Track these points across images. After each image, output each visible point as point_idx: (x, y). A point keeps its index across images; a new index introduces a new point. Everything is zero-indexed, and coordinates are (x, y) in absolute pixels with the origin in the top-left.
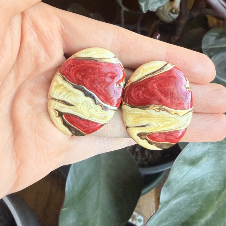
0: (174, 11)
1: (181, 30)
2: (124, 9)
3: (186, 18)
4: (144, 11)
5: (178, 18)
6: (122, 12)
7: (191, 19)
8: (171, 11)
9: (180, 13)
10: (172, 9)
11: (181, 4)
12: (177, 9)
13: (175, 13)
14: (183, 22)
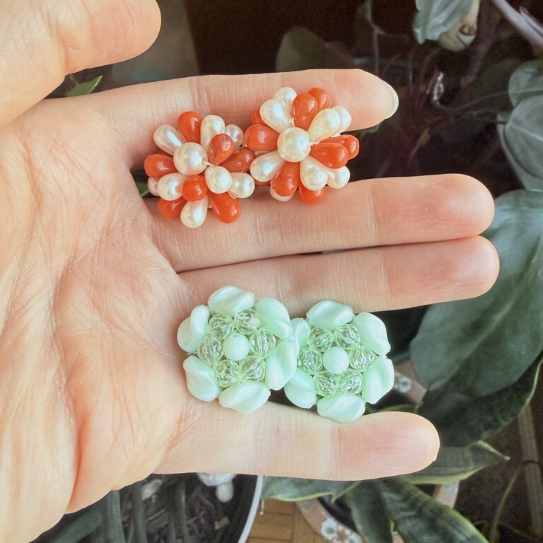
0: (466, 30)
1: (478, 63)
2: (377, 31)
3: (489, 43)
4: (420, 40)
5: (474, 43)
6: (375, 39)
7: (497, 44)
8: (461, 31)
9: (478, 33)
10: (463, 27)
11: (480, 16)
12: (473, 26)
13: (468, 34)
14: (483, 49)
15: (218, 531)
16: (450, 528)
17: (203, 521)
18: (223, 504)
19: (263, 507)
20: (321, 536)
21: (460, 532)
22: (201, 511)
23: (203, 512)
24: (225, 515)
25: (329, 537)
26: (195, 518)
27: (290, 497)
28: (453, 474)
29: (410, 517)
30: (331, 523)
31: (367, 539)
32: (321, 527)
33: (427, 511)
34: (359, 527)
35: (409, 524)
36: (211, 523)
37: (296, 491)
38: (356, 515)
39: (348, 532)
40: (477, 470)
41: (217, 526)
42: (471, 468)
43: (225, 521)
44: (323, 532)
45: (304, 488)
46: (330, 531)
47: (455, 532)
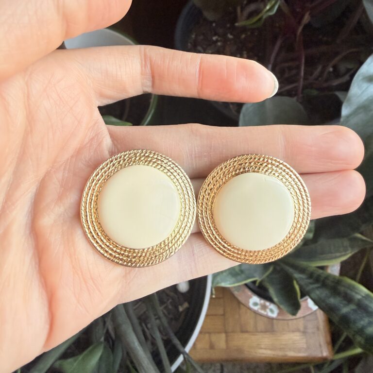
15: (182, 312)
16: (349, 291)
17: (170, 307)
18: (183, 294)
19: (214, 292)
20: (249, 309)
21: (357, 293)
22: (168, 300)
23: (170, 300)
24: (185, 301)
25: (256, 308)
26: (165, 305)
27: (230, 284)
28: (336, 257)
29: (317, 288)
30: (255, 299)
31: (281, 306)
32: (249, 302)
33: (329, 282)
34: (275, 300)
35: (318, 292)
36: (176, 308)
37: (233, 279)
38: (272, 292)
39: (268, 304)
40: (353, 253)
41: (181, 309)
42: (349, 251)
43: (186, 305)
44: (251, 305)
45: (239, 277)
46: (256, 304)
47: (353, 294)
